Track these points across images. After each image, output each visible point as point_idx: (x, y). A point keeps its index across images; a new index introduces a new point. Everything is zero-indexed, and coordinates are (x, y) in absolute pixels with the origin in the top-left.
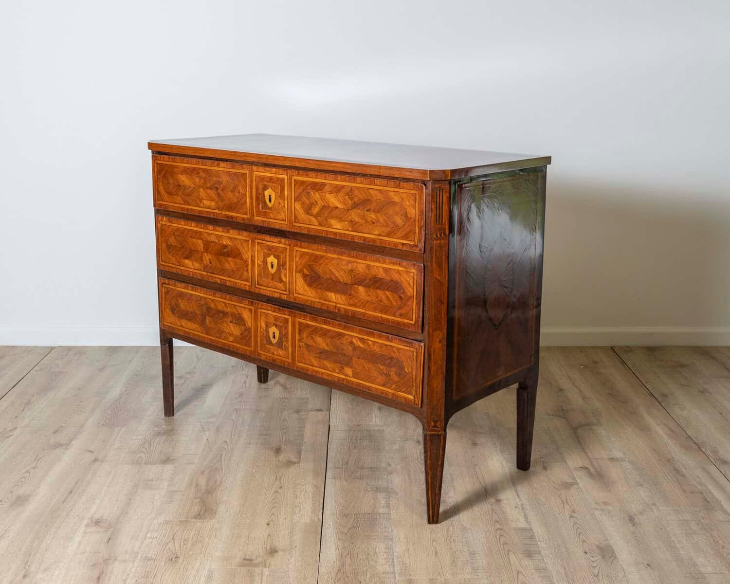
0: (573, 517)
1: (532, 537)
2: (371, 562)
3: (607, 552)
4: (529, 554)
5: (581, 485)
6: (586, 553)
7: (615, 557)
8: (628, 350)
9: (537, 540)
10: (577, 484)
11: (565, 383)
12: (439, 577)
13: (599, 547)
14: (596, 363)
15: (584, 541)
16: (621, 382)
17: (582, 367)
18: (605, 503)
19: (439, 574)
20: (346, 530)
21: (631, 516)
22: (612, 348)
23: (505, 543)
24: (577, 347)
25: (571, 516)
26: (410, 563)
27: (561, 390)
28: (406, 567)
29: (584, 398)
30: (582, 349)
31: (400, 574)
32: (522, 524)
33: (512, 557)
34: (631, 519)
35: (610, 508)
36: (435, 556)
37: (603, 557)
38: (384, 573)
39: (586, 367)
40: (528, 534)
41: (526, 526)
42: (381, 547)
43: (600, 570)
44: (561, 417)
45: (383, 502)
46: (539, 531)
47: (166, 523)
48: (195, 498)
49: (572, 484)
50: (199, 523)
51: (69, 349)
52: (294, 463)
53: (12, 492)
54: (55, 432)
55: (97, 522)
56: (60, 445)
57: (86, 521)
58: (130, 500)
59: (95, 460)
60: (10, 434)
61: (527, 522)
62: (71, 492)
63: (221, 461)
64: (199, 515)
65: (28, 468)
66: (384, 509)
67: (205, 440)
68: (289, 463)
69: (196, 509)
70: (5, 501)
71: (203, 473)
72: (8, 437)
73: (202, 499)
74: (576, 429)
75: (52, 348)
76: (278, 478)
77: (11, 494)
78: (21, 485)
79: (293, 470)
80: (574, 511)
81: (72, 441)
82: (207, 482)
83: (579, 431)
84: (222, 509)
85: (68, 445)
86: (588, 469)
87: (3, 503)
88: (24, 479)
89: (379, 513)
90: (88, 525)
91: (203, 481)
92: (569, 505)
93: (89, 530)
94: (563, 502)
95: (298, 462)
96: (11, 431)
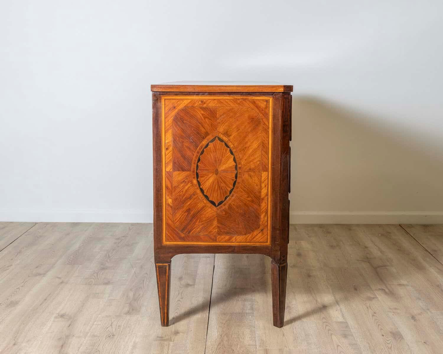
0: (374, 316)
1: (347, 327)
2: (241, 339)
3: (397, 336)
4: (345, 336)
5: (379, 299)
6: (383, 335)
7: (403, 338)
8: (411, 226)
9: (351, 328)
10: (377, 298)
11: (369, 244)
12: (286, 348)
13: (391, 332)
14: (390, 233)
15: (381, 329)
16: (405, 243)
17: (380, 235)
18: (396, 309)
19: (286, 347)
20: (224, 322)
21: (413, 316)
22: (400, 225)
23: (329, 330)
24: (377, 225)
25: (373, 316)
26: (266, 340)
27: (366, 247)
28: (263, 342)
29: (382, 252)
30: (380, 226)
31: (260, 346)
32: (341, 319)
33: (334, 337)
34: (413, 317)
35: (398, 311)
36: (283, 336)
37: (395, 338)
38: (249, 345)
39: (382, 235)
40: (345, 325)
41: (343, 321)
42: (247, 332)
43: (393, 346)
44: (366, 262)
45: (249, 307)
46: (351, 323)
47: (107, 316)
48: (126, 304)
49: (374, 298)
50: (128, 317)
51: (47, 224)
52: (191, 285)
53: (8, 299)
54: (37, 267)
55: (62, 316)
56: (40, 274)
57: (55, 315)
58: (84, 304)
59: (62, 282)
60: (7, 268)
61: (344, 319)
62: (46, 299)
63: (143, 284)
64: (128, 313)
65: (19, 286)
66: (250, 311)
67: (133, 272)
68: (188, 285)
69: (126, 309)
70: (3, 304)
71: (131, 290)
72: (6, 270)
73: (130, 304)
74: (376, 268)
75: (36, 223)
76: (180, 293)
77: (7, 300)
78: (14, 295)
79: (190, 289)
80: (375, 313)
81: (47, 272)
82: (134, 295)
83: (378, 269)
84: (143, 309)
85: (44, 274)
86: (384, 290)
87: (2, 305)
88: (16, 292)
89: (246, 313)
90: (56, 318)
91: (131, 294)
92: (371, 309)
93: (57, 320)
94: (368, 308)
95: (194, 285)
96: (8, 267)
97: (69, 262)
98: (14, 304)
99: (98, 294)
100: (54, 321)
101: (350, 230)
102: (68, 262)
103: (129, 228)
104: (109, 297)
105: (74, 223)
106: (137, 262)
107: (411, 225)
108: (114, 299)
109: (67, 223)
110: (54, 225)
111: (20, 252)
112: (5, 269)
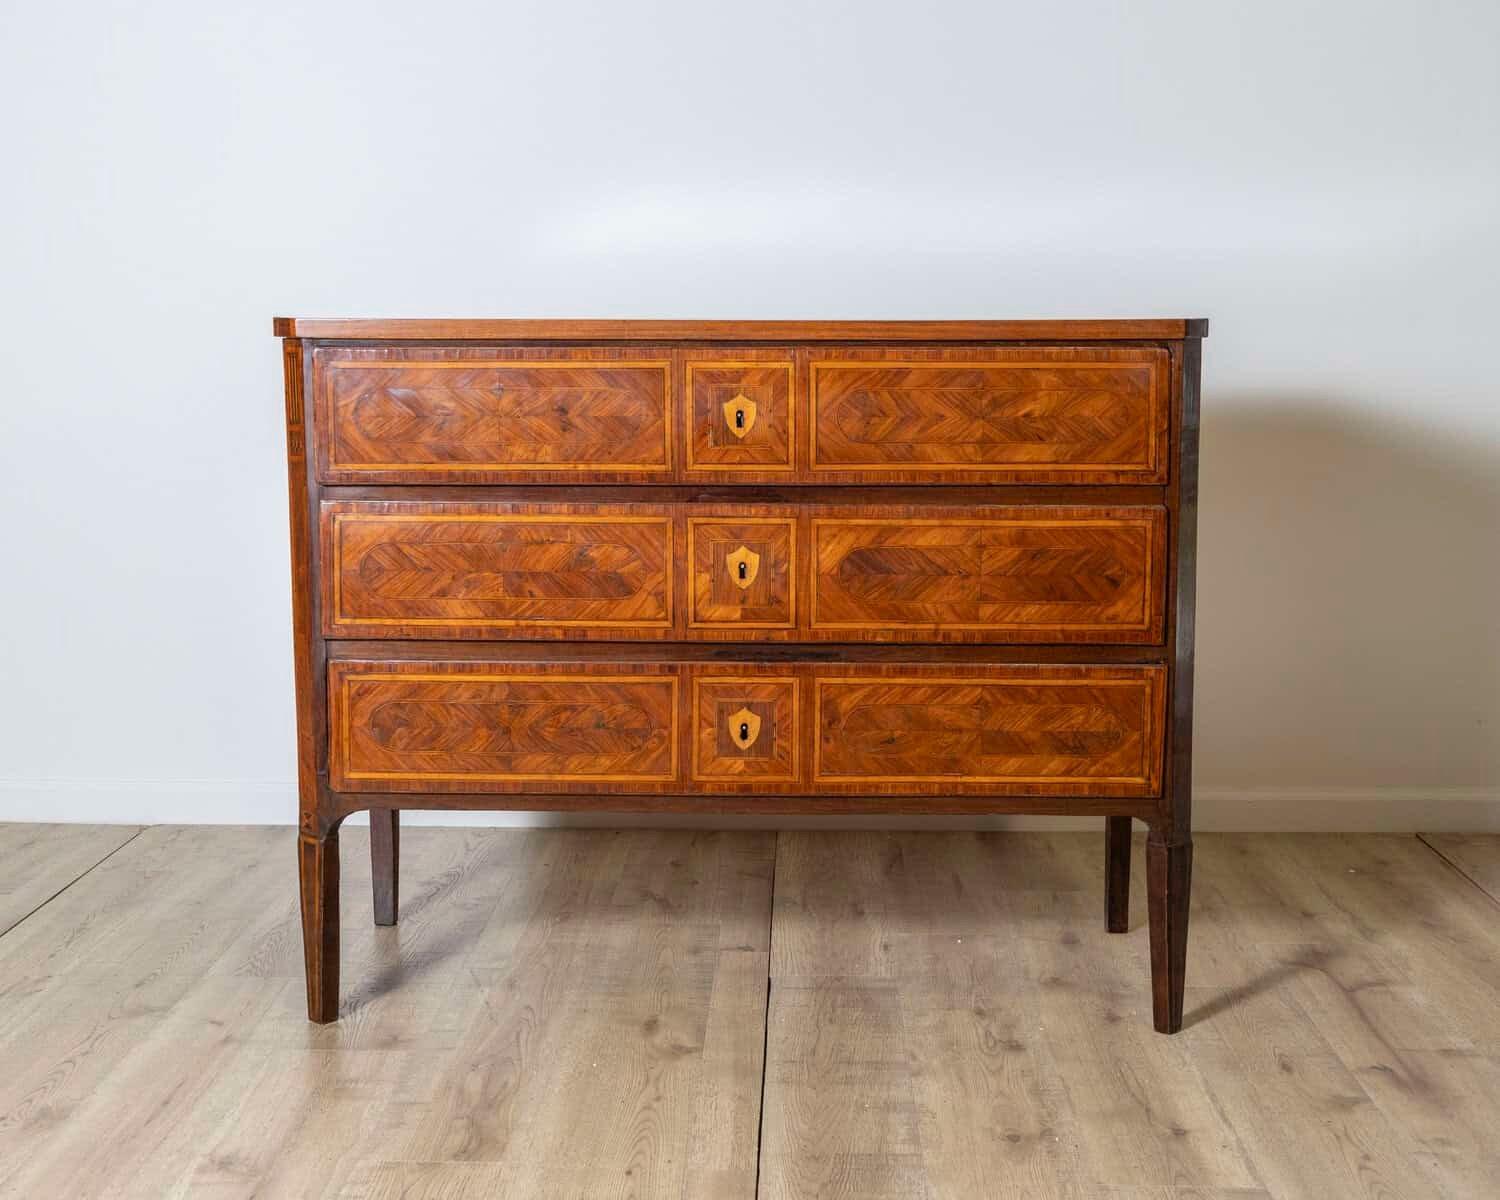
0: (1367, 1168)
5: (1378, 1103)
10: (1368, 1100)
11: (1315, 903)
14: (1384, 863)
17: (1352, 871)
18: (1443, 1142)
20: (815, 1188)
22: (1417, 836)
24: (1336, 834)
25: (1361, 1168)
30: (1345, 838)
32: (1242, 1180)
35: (1455, 1151)
39: (1360, 871)
41: (1254, 1186)
44: (1313, 967)
45: (903, 1131)
47: (387, 1167)
48: (457, 1118)
49: (1356, 1102)
50: (464, 1169)
51: (180, 829)
52: (689, 1051)
53: (30, 1101)
54: (137, 986)
55: (225, 1164)
56: (149, 1010)
57: (200, 1160)
58: (305, 1119)
59: (227, 1040)
60: (37, 988)
61: (1255, 1178)
62: (166, 1103)
63: (518, 1046)
64: (464, 1154)
65: (71, 1054)
66: (906, 1147)
67: (482, 1002)
68: (678, 1051)
69: (457, 1140)
70: (13, 1119)
71: (475, 1067)
72: (31, 993)
73: (473, 1123)
74: (1352, 990)
75: (142, 829)
76: (652, 1079)
77: (27, 1104)
78: (53, 1087)
79: (685, 1063)
80: (1367, 1157)
81: (175, 1002)
82: (485, 1086)
83: (1361, 995)
84: (519, 1141)
85: (165, 1010)
86: (1391, 1070)
87: (8, 1121)
88: (59, 1076)
89: (894, 1155)
90: (202, 1170)
91: (474, 1083)
92: (1353, 1143)
93: (205, 1179)
94: (1338, 1137)
95: (699, 1050)
96: (37, 982)
97: (254, 966)
98: (50, 1118)
99: (357, 1082)
100: (193, 1185)
101: (1244, 852)
102: (250, 966)
103: (467, 845)
104: (395, 1092)
105: (273, 827)
106: (495, 965)
107: (1457, 834)
108: (412, 1100)
109: (251, 828)
110: (202, 836)
111: (82, 929)
112: (28, 990)
